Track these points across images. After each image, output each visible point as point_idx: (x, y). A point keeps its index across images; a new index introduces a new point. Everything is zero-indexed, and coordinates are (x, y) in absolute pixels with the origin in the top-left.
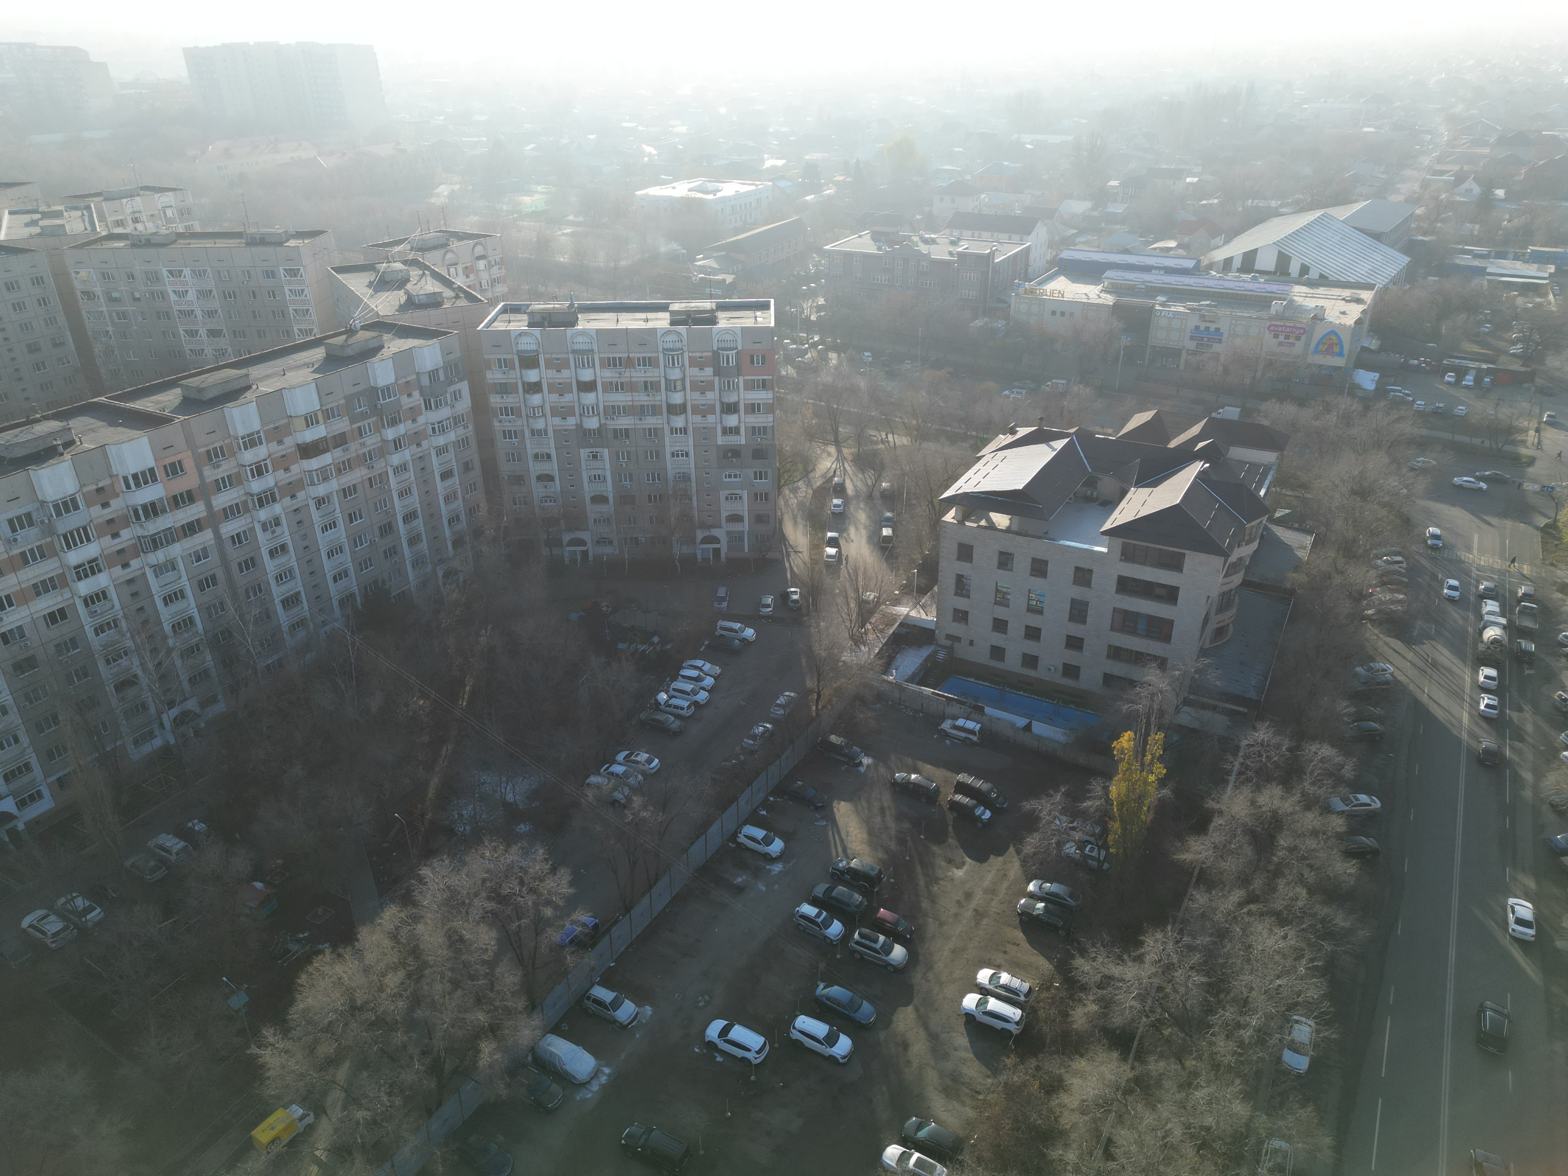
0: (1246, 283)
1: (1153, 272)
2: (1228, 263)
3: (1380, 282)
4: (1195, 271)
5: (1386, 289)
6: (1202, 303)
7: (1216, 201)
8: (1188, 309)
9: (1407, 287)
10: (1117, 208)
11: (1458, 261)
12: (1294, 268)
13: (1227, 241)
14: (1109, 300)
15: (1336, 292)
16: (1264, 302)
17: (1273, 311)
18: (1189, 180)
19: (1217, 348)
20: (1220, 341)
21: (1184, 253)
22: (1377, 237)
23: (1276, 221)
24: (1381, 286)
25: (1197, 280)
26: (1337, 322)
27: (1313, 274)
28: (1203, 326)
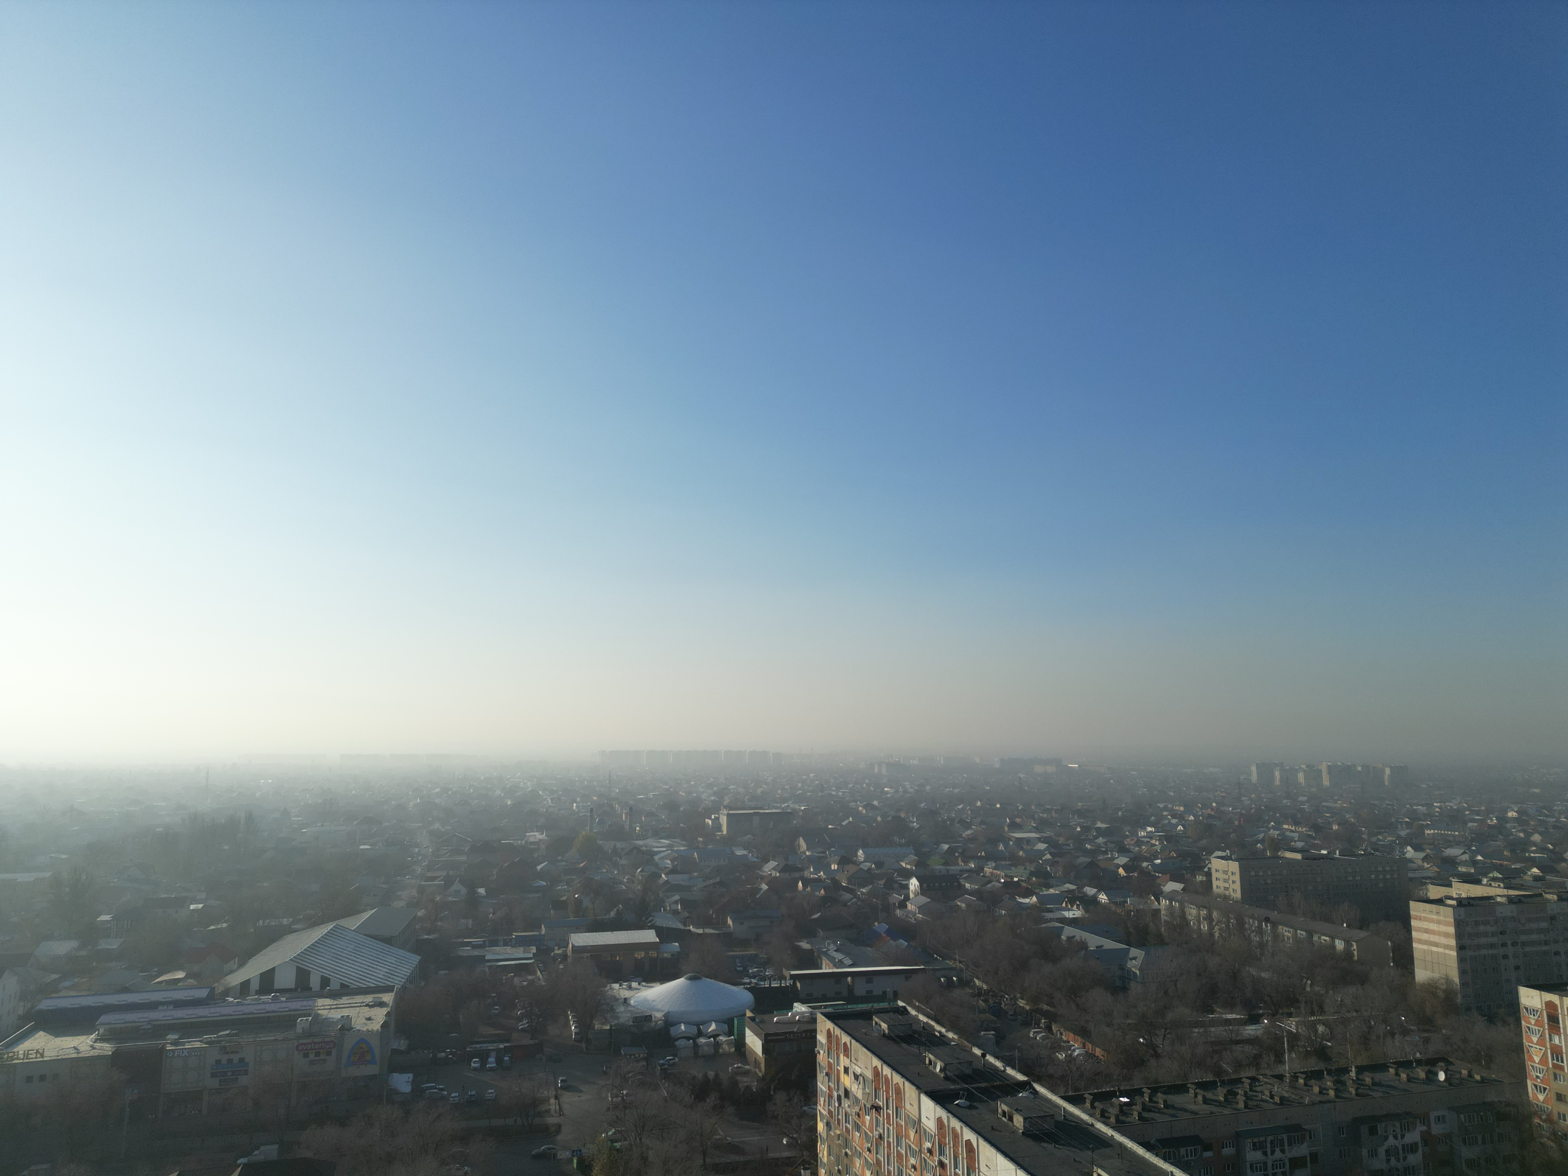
0: (267, 1004)
1: (160, 1008)
2: (245, 986)
3: (398, 982)
4: (211, 999)
5: (404, 987)
6: (219, 1034)
7: (225, 925)
8: (205, 1043)
9: (423, 983)
10: (113, 944)
11: (461, 953)
12: (315, 982)
13: (242, 964)
14: (107, 1048)
15: (359, 999)
16: (286, 1022)
17: (299, 1029)
18: (192, 907)
19: (244, 1080)
20: (246, 1073)
21: (196, 983)
22: (388, 941)
23: (290, 937)
24: (399, 986)
25: (213, 1010)
26: (365, 1029)
27: (334, 985)
28: (224, 1059)
